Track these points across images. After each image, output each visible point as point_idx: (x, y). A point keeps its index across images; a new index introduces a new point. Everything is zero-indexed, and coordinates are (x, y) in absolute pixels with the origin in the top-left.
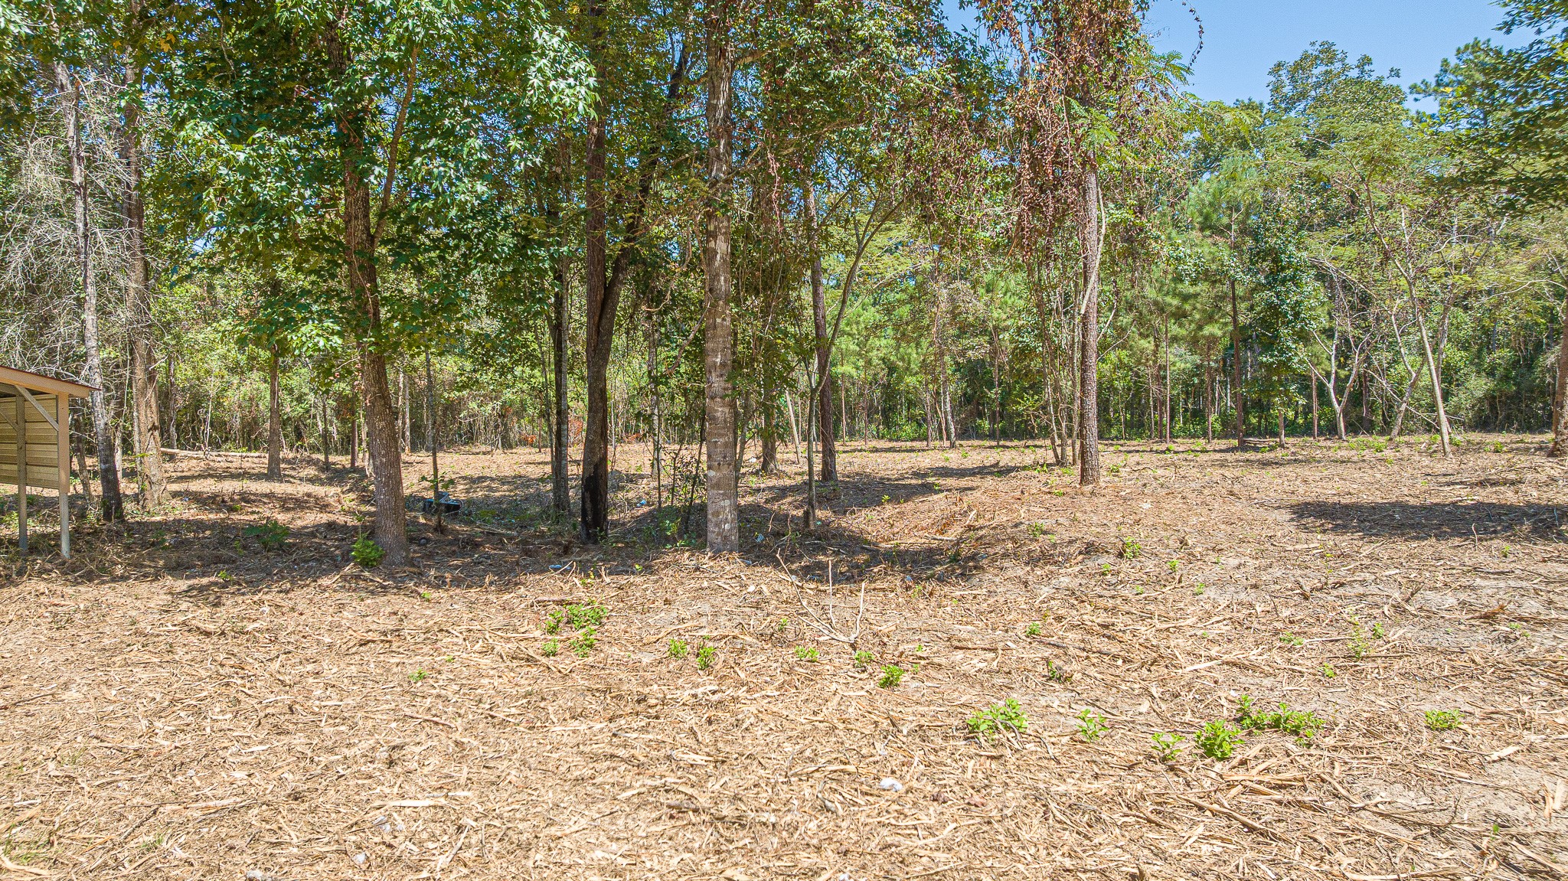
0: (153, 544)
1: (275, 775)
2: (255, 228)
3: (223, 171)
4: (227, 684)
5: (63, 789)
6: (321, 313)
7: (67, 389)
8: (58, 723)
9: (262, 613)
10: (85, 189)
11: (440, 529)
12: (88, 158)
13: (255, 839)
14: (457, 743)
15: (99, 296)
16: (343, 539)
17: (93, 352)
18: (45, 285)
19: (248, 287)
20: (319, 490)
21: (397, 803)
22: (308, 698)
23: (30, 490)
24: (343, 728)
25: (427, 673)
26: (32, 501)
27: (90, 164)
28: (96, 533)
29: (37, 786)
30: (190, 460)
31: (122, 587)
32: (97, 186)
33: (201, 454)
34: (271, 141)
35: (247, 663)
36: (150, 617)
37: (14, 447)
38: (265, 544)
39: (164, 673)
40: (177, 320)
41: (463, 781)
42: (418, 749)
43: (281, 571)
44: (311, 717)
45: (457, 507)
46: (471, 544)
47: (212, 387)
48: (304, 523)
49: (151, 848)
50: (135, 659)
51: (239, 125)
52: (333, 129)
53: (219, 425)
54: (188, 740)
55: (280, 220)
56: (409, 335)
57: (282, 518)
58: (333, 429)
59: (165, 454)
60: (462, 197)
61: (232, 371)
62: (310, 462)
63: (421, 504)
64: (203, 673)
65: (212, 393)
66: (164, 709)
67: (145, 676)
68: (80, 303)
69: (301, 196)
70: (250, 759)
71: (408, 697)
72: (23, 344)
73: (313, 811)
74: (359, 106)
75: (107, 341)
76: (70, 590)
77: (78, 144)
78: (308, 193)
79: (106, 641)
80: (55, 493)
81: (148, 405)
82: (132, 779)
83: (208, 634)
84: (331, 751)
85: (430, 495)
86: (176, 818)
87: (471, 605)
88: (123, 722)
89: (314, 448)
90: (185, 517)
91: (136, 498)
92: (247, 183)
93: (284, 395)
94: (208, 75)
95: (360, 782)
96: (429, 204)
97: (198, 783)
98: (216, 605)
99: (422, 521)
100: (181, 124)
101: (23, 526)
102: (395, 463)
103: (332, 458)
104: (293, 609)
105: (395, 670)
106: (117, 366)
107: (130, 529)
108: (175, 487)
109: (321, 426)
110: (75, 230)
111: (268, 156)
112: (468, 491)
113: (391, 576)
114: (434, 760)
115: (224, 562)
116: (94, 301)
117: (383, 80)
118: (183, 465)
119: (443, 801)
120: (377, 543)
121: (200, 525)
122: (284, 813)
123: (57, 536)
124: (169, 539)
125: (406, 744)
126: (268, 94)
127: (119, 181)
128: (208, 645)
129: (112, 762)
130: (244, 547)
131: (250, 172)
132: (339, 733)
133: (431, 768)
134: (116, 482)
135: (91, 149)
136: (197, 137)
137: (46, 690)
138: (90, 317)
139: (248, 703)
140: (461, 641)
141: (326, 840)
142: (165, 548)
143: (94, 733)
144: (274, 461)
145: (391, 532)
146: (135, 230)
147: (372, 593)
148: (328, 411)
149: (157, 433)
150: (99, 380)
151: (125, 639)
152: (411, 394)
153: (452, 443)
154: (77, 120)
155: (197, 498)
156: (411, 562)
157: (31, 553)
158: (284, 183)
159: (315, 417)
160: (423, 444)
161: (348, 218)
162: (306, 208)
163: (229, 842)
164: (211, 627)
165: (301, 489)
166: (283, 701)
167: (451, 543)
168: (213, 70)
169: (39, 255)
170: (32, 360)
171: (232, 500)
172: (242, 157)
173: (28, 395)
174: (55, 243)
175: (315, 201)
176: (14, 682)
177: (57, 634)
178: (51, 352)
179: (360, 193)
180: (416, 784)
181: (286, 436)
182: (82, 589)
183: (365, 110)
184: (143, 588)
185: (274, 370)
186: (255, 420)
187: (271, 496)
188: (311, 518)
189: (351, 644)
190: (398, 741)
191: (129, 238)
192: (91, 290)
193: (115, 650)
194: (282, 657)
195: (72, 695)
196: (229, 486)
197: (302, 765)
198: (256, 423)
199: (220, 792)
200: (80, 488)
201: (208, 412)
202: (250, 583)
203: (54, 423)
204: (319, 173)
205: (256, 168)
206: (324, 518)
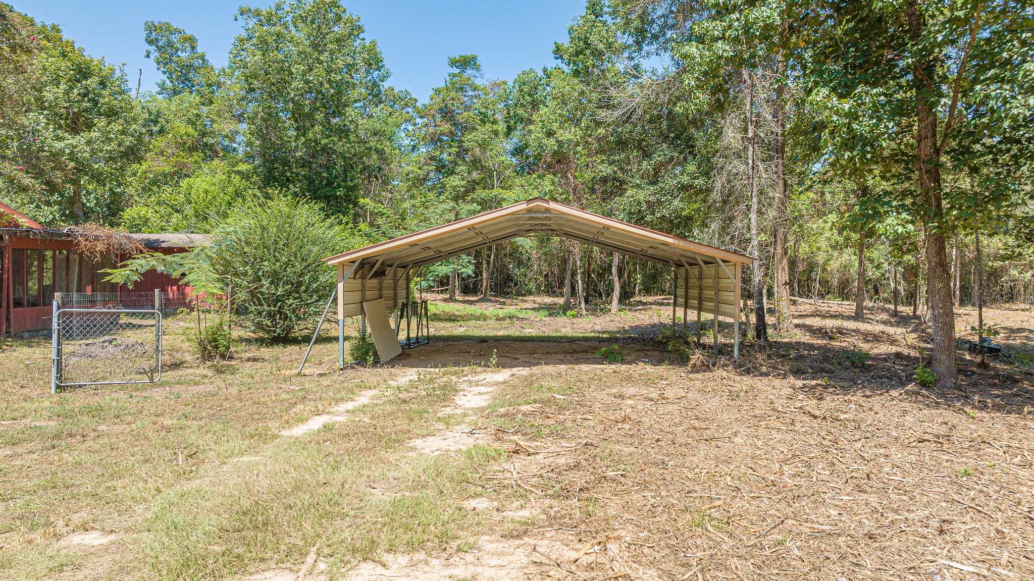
0: (783, 356)
1: (857, 518)
2: (855, 153)
3: (835, 118)
4: (827, 452)
5: (734, 494)
6: (897, 208)
7: (741, 259)
8: (732, 455)
9: (850, 409)
10: (754, 140)
11: (983, 365)
12: (756, 121)
13: (843, 557)
14: (998, 531)
15: (759, 203)
16: (907, 365)
17: (754, 237)
18: (731, 198)
19: (846, 192)
20: (891, 330)
21: (947, 563)
22: (880, 472)
23: (721, 318)
24: (904, 498)
25: (971, 472)
26: (720, 324)
27: (757, 125)
28: (752, 346)
29: (722, 488)
30: (806, 305)
31: (765, 380)
32: (760, 137)
33: (812, 301)
34: (867, 93)
35: (840, 440)
36: (781, 401)
37: (713, 292)
38: (853, 363)
39: (789, 437)
40: (801, 216)
41: (1004, 562)
42: (964, 527)
43: (863, 382)
44: (881, 485)
45: (998, 350)
46: (1010, 380)
47: (821, 258)
48: (879, 352)
49: (781, 543)
50: (772, 425)
51: (846, 86)
52: (910, 77)
53: (824, 283)
54: (802, 483)
55: (872, 146)
56: (965, 220)
57: (865, 347)
58: (901, 288)
59: (791, 300)
60: (1015, 111)
61: (834, 247)
62: (884, 310)
63: (967, 346)
64: (812, 442)
65: (821, 262)
66: (789, 460)
67: (778, 437)
68: (749, 208)
69: (886, 127)
70: (840, 503)
71: (955, 487)
72: (719, 233)
73: (883, 549)
74: (931, 58)
75: (762, 230)
76: (738, 378)
77: (751, 114)
78: (891, 125)
79: (757, 412)
80: (731, 320)
81: (783, 269)
82: (770, 498)
83: (815, 417)
84: (896, 511)
85: (976, 339)
86: (794, 529)
87: (1010, 427)
88: (765, 463)
89: (887, 301)
90: (802, 340)
91: (775, 327)
92: (849, 123)
93: (868, 263)
94: (827, 57)
95: (917, 539)
96: (985, 120)
97: (808, 511)
98: (820, 399)
99: (968, 357)
100: (809, 92)
101: (716, 338)
102: (950, 315)
103: (900, 308)
104: (871, 409)
105: (945, 464)
106: (767, 246)
107: (771, 345)
108: (796, 321)
109: (893, 285)
110: (747, 165)
111: (864, 104)
112: (1008, 338)
113: (943, 395)
114: (977, 540)
115: (827, 372)
116: (756, 207)
117: (951, 34)
118: (801, 307)
119: (985, 573)
120: (933, 371)
121: (811, 347)
122: (863, 546)
123: (732, 346)
124: (793, 354)
125: (954, 520)
126: (865, 62)
127: (772, 133)
128: (815, 423)
129: (760, 485)
130: (839, 364)
131: (853, 116)
132: (901, 500)
133: (975, 544)
134: (763, 316)
135: (758, 115)
136: (819, 99)
137: (726, 435)
138: (753, 216)
139: (840, 467)
140: (1001, 453)
141: (891, 572)
142: (790, 359)
143: (750, 465)
144: (860, 308)
145: (944, 365)
146: (780, 161)
147: (928, 406)
148: (898, 275)
149: (787, 287)
150: (757, 254)
151: (767, 412)
152: (961, 263)
153: (994, 301)
154: (752, 100)
155: (809, 329)
156: (959, 388)
157: (719, 354)
158: (875, 121)
159: (888, 279)
160: (969, 301)
161: (920, 139)
162: (890, 135)
163: (826, 554)
164: (817, 413)
165: (878, 328)
166: (862, 470)
167: (993, 377)
168: (830, 53)
169: (729, 181)
170: (723, 242)
171: (832, 332)
172: (847, 107)
173: (721, 263)
174: (737, 174)
175: (896, 129)
176: (711, 426)
177: (731, 403)
178: (733, 237)
179: (930, 119)
180: (962, 553)
181: (867, 292)
182: (744, 378)
183: (936, 59)
184: (777, 382)
185: (861, 247)
186: (847, 281)
187: (857, 331)
188: (884, 349)
189: (912, 440)
190: (947, 517)
191: (776, 166)
192: (755, 200)
193: (761, 418)
194: (863, 440)
195: (738, 440)
196: (830, 323)
197: (875, 516)
198: (848, 282)
199: (821, 520)
200: (744, 318)
201: (817, 275)
202: (842, 387)
203: (733, 279)
204: (900, 110)
205: (856, 112)
206: (894, 349)
